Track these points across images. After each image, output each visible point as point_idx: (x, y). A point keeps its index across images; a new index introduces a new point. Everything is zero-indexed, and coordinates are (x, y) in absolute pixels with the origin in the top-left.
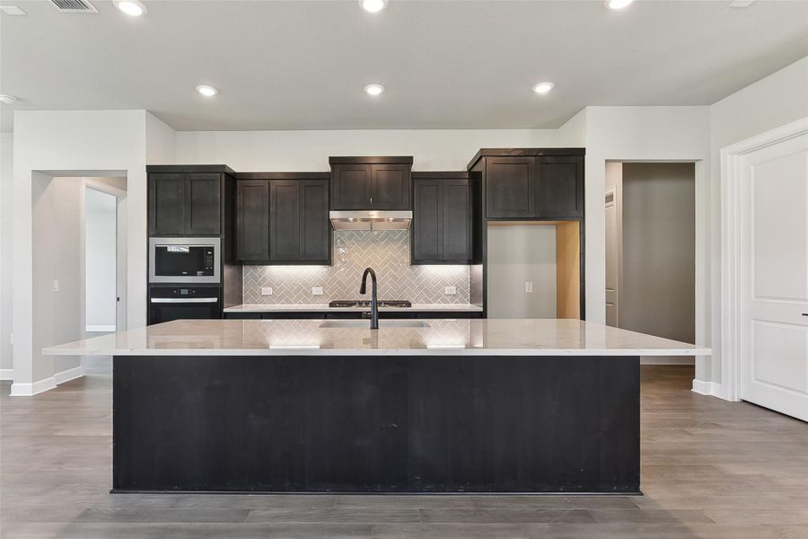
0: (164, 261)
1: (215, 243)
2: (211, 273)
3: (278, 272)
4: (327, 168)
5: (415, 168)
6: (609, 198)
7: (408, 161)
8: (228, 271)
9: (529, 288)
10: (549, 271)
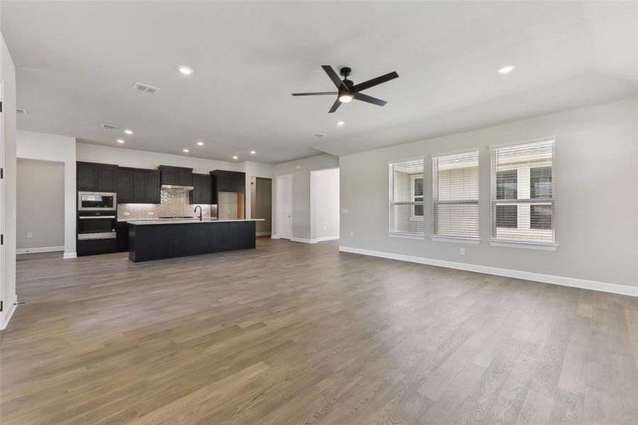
1: (113, 195)
2: (112, 206)
5: (193, 172)
6: (252, 183)
7: (192, 169)
10: (235, 207)
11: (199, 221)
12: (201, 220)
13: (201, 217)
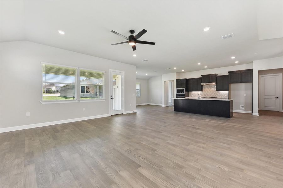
0: (178, 91)
1: (184, 89)
2: (184, 93)
3: (194, 92)
4: (201, 77)
8: (186, 92)
9: (245, 95)
11: (198, 99)
12: (199, 98)
13: (199, 97)
